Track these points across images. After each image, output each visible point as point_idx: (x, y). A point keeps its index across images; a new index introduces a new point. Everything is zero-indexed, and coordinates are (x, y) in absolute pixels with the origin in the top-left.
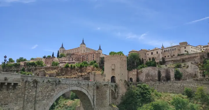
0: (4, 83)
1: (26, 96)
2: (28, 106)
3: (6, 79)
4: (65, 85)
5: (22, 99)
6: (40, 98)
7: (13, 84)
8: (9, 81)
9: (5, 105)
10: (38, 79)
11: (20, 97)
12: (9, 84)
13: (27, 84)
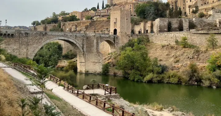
0: (6, 34)
1: (20, 41)
2: (23, 47)
3: (6, 32)
4: (51, 36)
5: (18, 43)
6: (31, 43)
7: (11, 34)
8: (9, 33)
9: (8, 45)
10: (29, 32)
11: (17, 42)
12: (9, 35)
13: (21, 35)
